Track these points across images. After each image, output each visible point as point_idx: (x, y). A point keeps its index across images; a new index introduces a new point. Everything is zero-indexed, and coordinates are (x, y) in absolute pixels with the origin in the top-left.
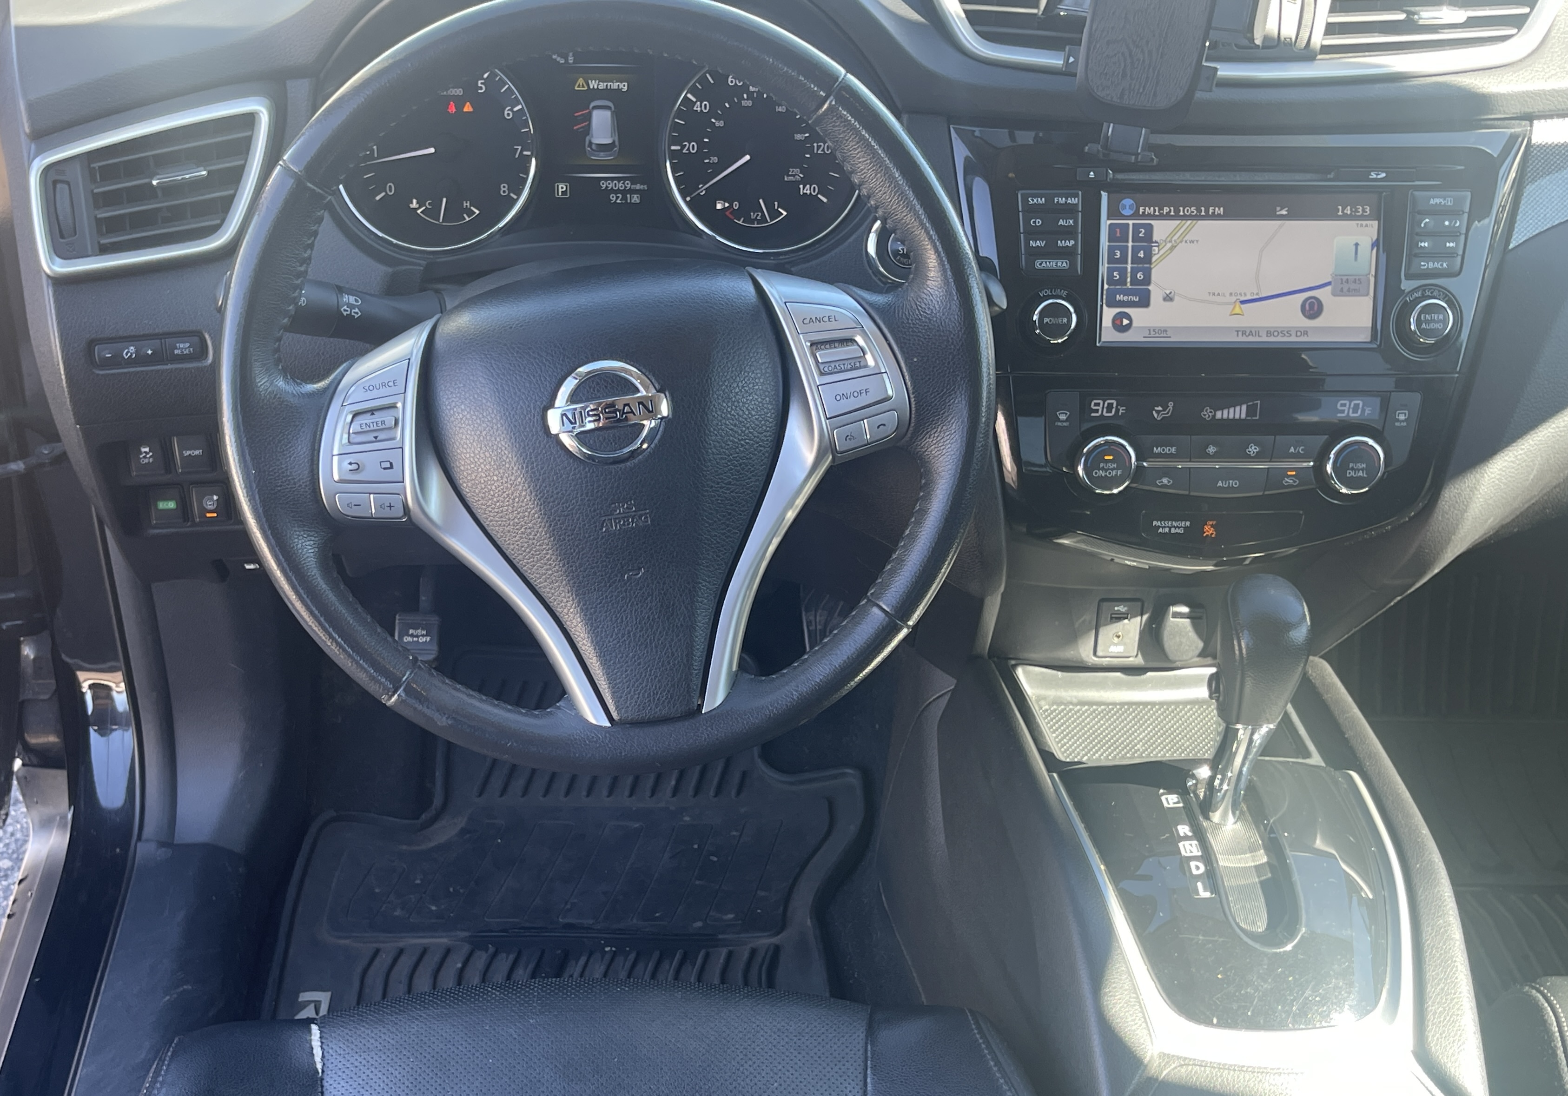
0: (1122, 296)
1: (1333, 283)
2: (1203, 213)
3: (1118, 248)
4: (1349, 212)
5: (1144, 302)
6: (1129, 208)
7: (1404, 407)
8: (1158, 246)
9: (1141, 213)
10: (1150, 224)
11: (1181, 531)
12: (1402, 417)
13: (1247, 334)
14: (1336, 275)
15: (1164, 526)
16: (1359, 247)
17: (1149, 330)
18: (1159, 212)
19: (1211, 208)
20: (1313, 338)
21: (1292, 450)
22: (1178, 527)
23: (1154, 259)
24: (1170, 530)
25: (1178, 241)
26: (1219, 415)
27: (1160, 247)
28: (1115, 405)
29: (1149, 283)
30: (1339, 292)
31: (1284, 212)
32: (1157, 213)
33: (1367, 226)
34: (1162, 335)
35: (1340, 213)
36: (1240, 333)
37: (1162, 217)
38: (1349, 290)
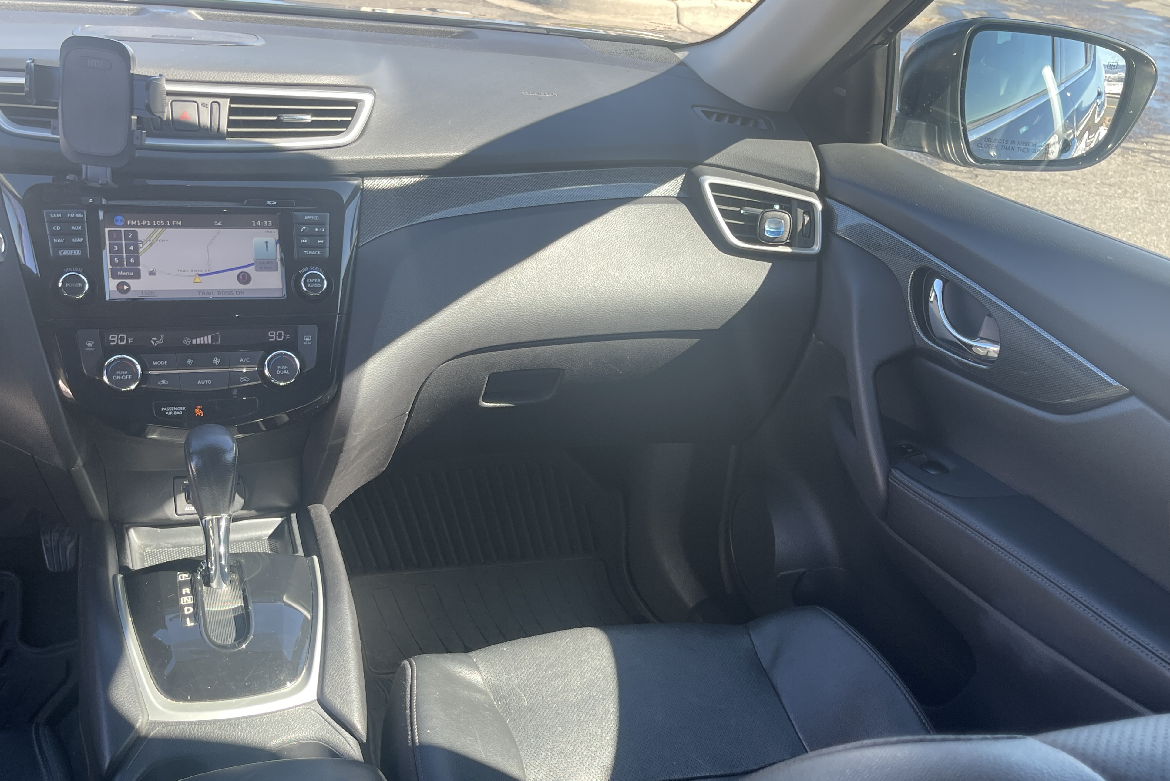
0: (122, 272)
1: (255, 264)
2: (169, 224)
3: (117, 244)
4: (259, 224)
5: (137, 275)
6: (121, 221)
7: (307, 334)
8: (142, 243)
9: (128, 224)
10: (135, 231)
11: (180, 413)
12: (307, 339)
13: (206, 293)
14: (256, 260)
15: (170, 411)
16: (268, 244)
17: (142, 292)
18: (140, 223)
19: (173, 222)
20: (246, 295)
21: (242, 360)
22: (178, 411)
23: (140, 251)
24: (173, 413)
25: (155, 240)
26: (194, 342)
27: (144, 244)
28: (125, 338)
29: (139, 265)
30: (259, 269)
31: (219, 224)
32: (139, 224)
33: (271, 232)
34: (151, 295)
35: (254, 225)
36: (201, 293)
37: (142, 226)
38: (265, 268)
